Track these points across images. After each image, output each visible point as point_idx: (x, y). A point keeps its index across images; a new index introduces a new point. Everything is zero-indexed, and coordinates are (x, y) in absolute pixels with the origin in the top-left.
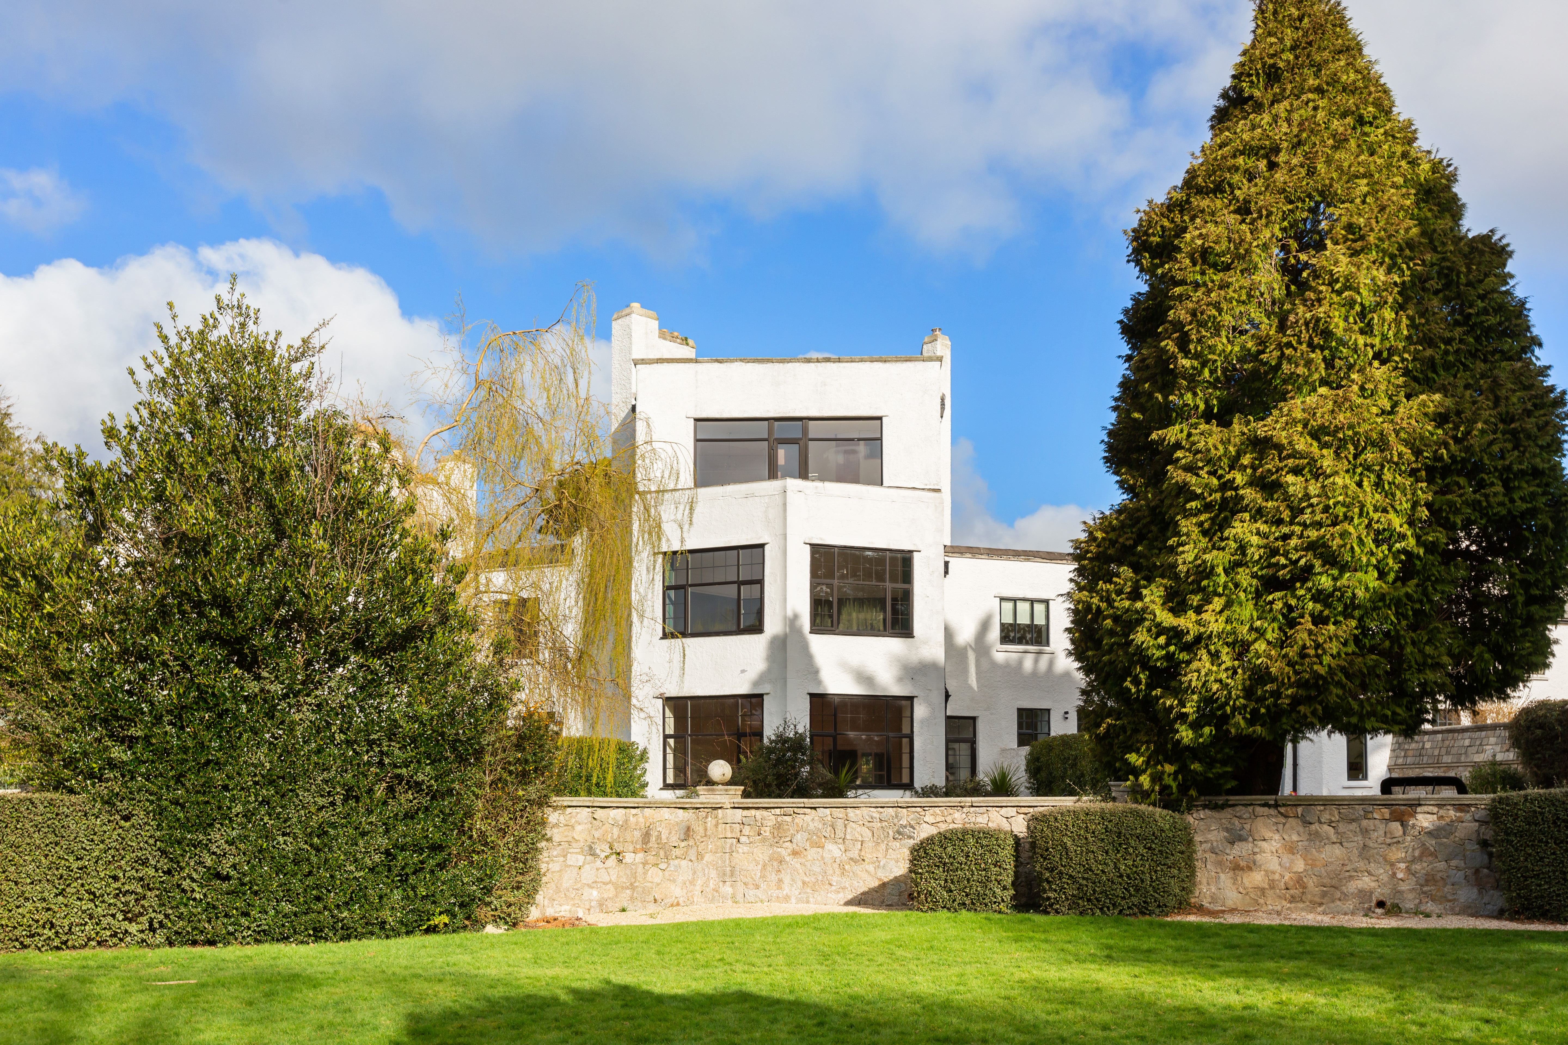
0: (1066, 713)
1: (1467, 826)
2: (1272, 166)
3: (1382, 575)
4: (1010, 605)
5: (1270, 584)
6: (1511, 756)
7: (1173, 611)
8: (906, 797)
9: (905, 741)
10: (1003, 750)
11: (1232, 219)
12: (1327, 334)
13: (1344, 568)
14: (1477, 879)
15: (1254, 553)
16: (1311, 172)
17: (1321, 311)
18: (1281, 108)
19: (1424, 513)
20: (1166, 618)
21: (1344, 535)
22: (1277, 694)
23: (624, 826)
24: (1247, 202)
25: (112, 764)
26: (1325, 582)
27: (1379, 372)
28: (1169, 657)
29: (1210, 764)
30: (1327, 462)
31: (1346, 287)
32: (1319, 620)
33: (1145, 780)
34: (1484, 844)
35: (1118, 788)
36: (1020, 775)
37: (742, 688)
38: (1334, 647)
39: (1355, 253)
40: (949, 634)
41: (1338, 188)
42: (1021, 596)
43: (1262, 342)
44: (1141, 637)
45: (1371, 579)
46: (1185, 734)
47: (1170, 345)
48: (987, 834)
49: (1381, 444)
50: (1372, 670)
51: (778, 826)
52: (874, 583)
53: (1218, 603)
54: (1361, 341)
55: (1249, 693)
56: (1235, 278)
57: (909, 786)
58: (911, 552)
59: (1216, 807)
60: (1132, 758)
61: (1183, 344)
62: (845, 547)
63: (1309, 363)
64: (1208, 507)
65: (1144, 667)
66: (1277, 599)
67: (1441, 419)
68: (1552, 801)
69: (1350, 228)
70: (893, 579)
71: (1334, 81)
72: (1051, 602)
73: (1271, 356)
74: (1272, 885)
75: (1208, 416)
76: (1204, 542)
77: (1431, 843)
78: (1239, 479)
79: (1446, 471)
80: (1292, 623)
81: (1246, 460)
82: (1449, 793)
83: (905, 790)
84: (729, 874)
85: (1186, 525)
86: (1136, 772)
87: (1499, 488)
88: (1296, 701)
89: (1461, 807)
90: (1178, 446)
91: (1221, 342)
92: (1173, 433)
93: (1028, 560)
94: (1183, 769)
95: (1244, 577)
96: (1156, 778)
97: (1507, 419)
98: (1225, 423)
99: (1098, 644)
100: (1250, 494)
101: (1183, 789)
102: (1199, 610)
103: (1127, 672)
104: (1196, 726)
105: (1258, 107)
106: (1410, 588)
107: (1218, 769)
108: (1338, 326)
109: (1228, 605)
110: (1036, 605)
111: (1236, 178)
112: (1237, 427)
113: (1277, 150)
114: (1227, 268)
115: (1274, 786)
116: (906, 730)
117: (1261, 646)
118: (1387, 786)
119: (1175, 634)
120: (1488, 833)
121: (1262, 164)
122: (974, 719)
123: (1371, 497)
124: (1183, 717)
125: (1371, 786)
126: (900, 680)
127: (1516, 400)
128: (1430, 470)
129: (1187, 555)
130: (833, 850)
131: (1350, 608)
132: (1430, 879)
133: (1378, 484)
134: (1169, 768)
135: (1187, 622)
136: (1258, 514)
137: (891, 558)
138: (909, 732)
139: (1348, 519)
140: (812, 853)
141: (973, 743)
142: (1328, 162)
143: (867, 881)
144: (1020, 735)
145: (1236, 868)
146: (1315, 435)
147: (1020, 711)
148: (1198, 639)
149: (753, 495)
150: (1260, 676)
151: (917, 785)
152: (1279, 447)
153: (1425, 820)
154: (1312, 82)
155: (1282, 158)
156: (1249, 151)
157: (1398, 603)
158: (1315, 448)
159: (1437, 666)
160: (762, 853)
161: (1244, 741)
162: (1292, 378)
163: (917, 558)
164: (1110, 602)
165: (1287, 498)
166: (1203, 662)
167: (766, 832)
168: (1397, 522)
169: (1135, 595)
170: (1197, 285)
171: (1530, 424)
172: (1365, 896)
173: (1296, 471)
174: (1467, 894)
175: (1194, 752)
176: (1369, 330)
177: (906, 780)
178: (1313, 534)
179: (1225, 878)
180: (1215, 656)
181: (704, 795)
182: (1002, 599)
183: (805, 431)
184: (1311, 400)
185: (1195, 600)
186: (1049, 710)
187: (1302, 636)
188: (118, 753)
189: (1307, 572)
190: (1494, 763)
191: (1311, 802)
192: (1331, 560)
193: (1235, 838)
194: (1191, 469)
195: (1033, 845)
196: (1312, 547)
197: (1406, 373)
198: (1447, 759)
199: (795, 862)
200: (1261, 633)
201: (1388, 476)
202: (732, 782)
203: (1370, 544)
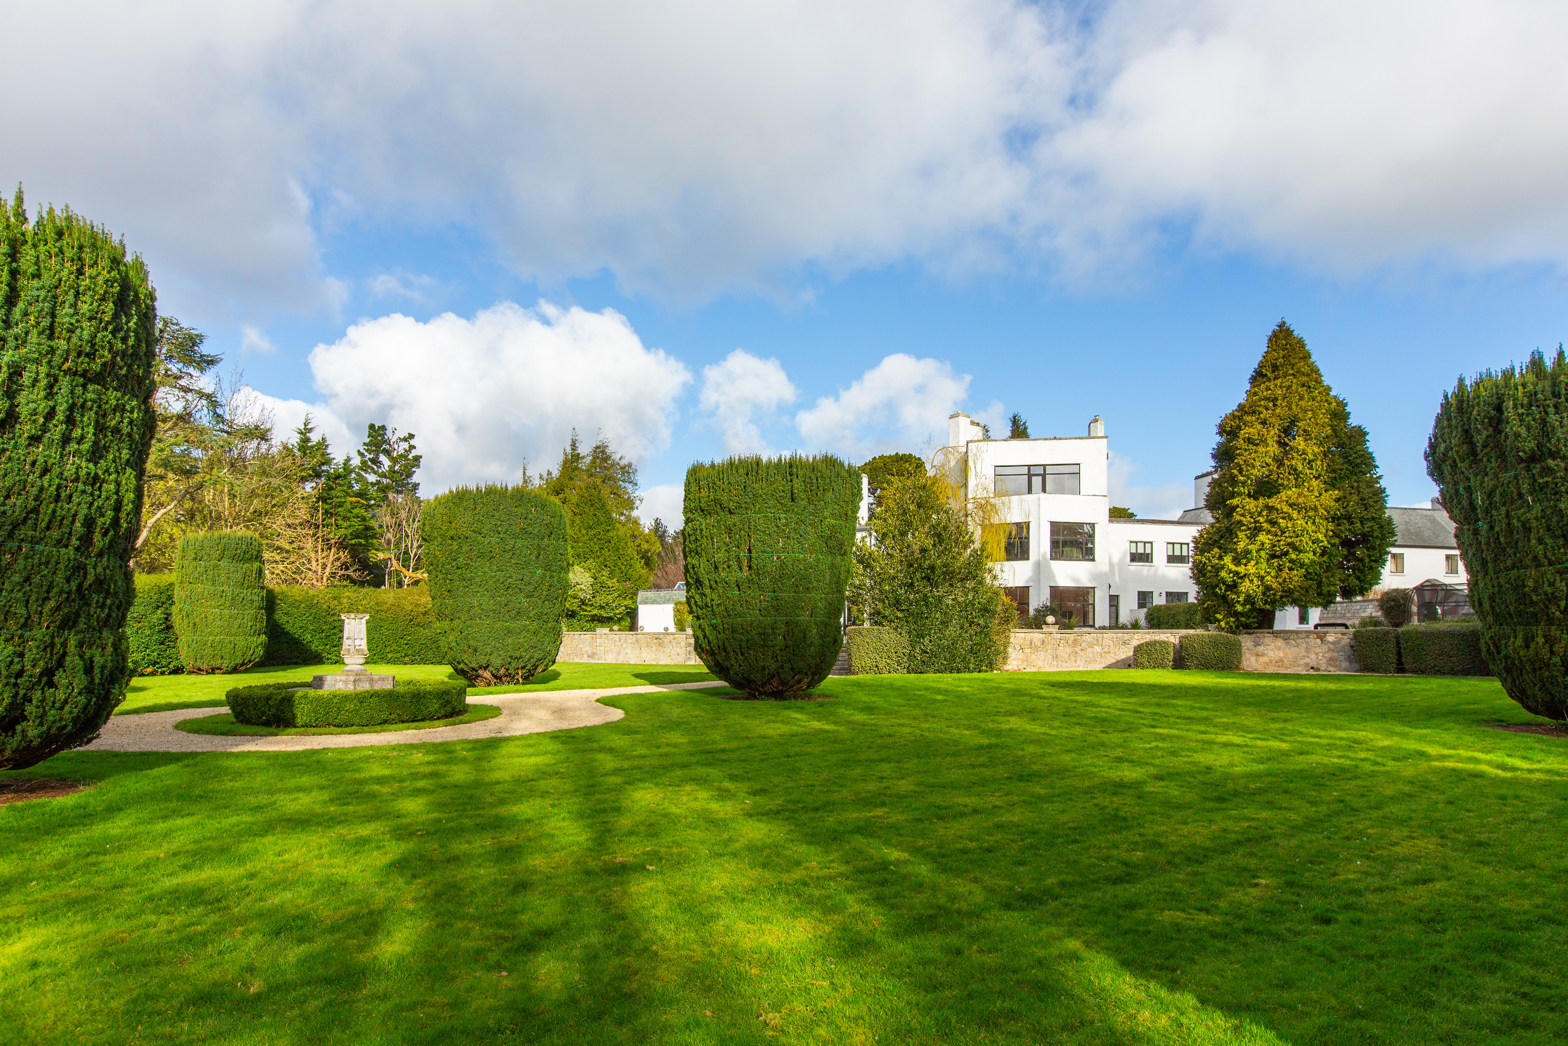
1: (1346, 640)
2: (1274, 405)
3: (1314, 554)
5: (1273, 556)
6: (1379, 614)
7: (1236, 565)
8: (1093, 630)
9: (1091, 606)
11: (1260, 427)
12: (1295, 470)
13: (1300, 551)
14: (1349, 659)
15: (1267, 546)
16: (1290, 409)
17: (1294, 462)
18: (1278, 382)
19: (1331, 533)
20: (1233, 568)
21: (1301, 541)
22: (1275, 595)
23: (1025, 639)
24: (1265, 420)
25: (897, 618)
26: (1293, 556)
27: (1315, 483)
28: (1234, 581)
29: (1249, 617)
30: (1295, 515)
31: (1304, 453)
32: (1291, 569)
33: (1223, 624)
34: (1352, 647)
35: (1211, 627)
36: (1142, 622)
37: (1021, 584)
38: (1296, 579)
39: (1306, 440)
40: (1110, 559)
41: (1300, 415)
43: (1271, 471)
44: (1223, 574)
45: (1310, 555)
46: (1239, 608)
47: (1235, 472)
48: (1164, 642)
49: (1315, 509)
50: (1310, 586)
51: (1075, 640)
53: (1253, 563)
54: (1308, 472)
55: (1264, 594)
56: (1261, 449)
57: (1093, 626)
58: (1093, 524)
59: (1250, 634)
60: (1218, 616)
61: (1241, 471)
62: (1065, 523)
63: (1289, 480)
64: (1249, 529)
65: (1224, 584)
66: (1275, 562)
67: (1337, 500)
68: (1376, 631)
69: (1305, 431)
71: (1299, 371)
73: (1274, 477)
74: (1271, 661)
75: (1249, 495)
76: (1247, 541)
77: (1332, 646)
78: (1262, 520)
79: (1339, 518)
80: (1281, 570)
81: (1264, 513)
82: (1342, 629)
84: (1056, 657)
85: (1241, 535)
86: (1219, 621)
87: (1359, 525)
88: (1282, 597)
89: (1343, 634)
90: (1238, 506)
91: (1255, 472)
92: (1235, 501)
94: (1237, 620)
95: (1263, 553)
96: (1227, 623)
97: (1362, 499)
98: (1256, 499)
99: (1204, 575)
100: (1265, 525)
101: (1237, 627)
102: (1245, 565)
103: (1217, 586)
104: (1243, 605)
105: (1269, 380)
106: (1325, 558)
107: (1251, 620)
108: (1300, 467)
109: (1257, 563)
111: (1261, 409)
112: (1260, 501)
113: (1277, 399)
114: (1257, 445)
115: (1271, 627)
117: (1269, 578)
118: (1316, 627)
119: (1237, 573)
120: (1353, 643)
121: (1271, 404)
123: (1311, 527)
124: (1238, 602)
125: (1310, 626)
126: (1090, 580)
127: (1366, 492)
128: (1333, 518)
129: (1241, 546)
130: (1098, 649)
131: (1302, 565)
132: (1331, 659)
133: (1314, 523)
134: (1232, 619)
135: (1241, 569)
136: (1269, 532)
137: (1085, 527)
138: (1093, 602)
139: (1302, 535)
140: (1089, 650)
142: (1297, 405)
143: (1111, 660)
144: (1140, 603)
145: (1257, 655)
146: (1291, 505)
148: (1245, 575)
149: (1023, 502)
150: (1268, 588)
151: (1097, 626)
152: (1277, 510)
153: (1330, 638)
154: (1290, 372)
155: (1279, 403)
156: (1267, 399)
157: (1320, 564)
158: (1290, 511)
159: (1335, 585)
160: (1068, 650)
161: (1261, 611)
162: (1282, 485)
163: (1096, 526)
164: (1210, 561)
165: (1279, 527)
166: (1247, 583)
167: (1070, 642)
168: (1320, 536)
169: (1221, 558)
170: (1246, 450)
171: (1371, 502)
172: (1307, 665)
173: (1283, 518)
174: (1345, 664)
175: (1242, 614)
176: (1311, 468)
177: (1091, 623)
178: (1289, 540)
179: (1253, 659)
180: (1251, 581)
181: (1045, 628)
182: (1131, 542)
183: (1045, 470)
184: (1289, 493)
185: (1244, 561)
187: (1284, 575)
188: (899, 614)
189: (1286, 554)
190: (1371, 617)
191: (1285, 632)
192: (1296, 549)
193: (1257, 644)
194: (1243, 515)
195: (1181, 646)
196: (1289, 544)
197: (1325, 482)
198: (1348, 615)
199: (1082, 653)
200: (1269, 573)
201: (1317, 520)
202: (1056, 624)
203: (1310, 543)
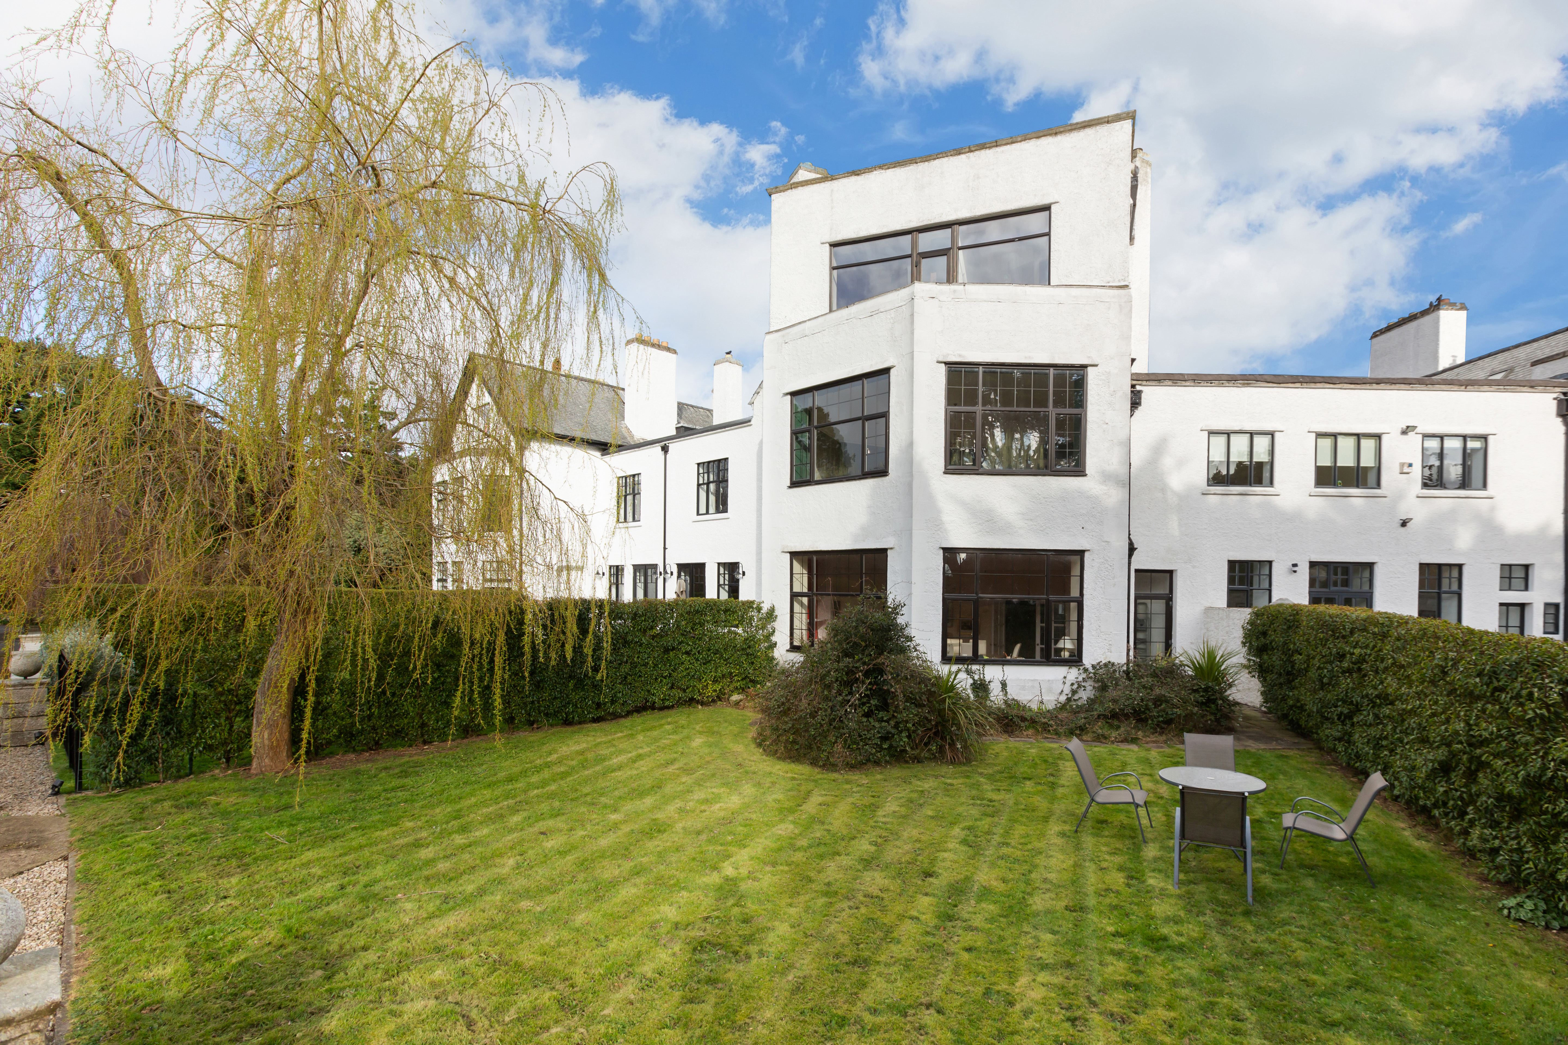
0: (1295, 565)
4: (1223, 439)
9: (1073, 605)
10: (1209, 610)
42: (1237, 428)
52: (1032, 409)
58: (1084, 367)
62: (993, 364)
70: (1059, 402)
72: (1277, 435)
83: (1070, 667)
93: (1248, 385)
110: (1257, 439)
116: (1075, 593)
122: (1171, 573)
137: (1056, 377)
138: (1078, 595)
141: (1169, 600)
144: (1230, 592)
147: (1232, 564)
149: (878, 312)
151: (1086, 662)
163: (1092, 375)
177: (1071, 654)
182: (1211, 433)
183: (954, 237)
186: (1270, 562)
